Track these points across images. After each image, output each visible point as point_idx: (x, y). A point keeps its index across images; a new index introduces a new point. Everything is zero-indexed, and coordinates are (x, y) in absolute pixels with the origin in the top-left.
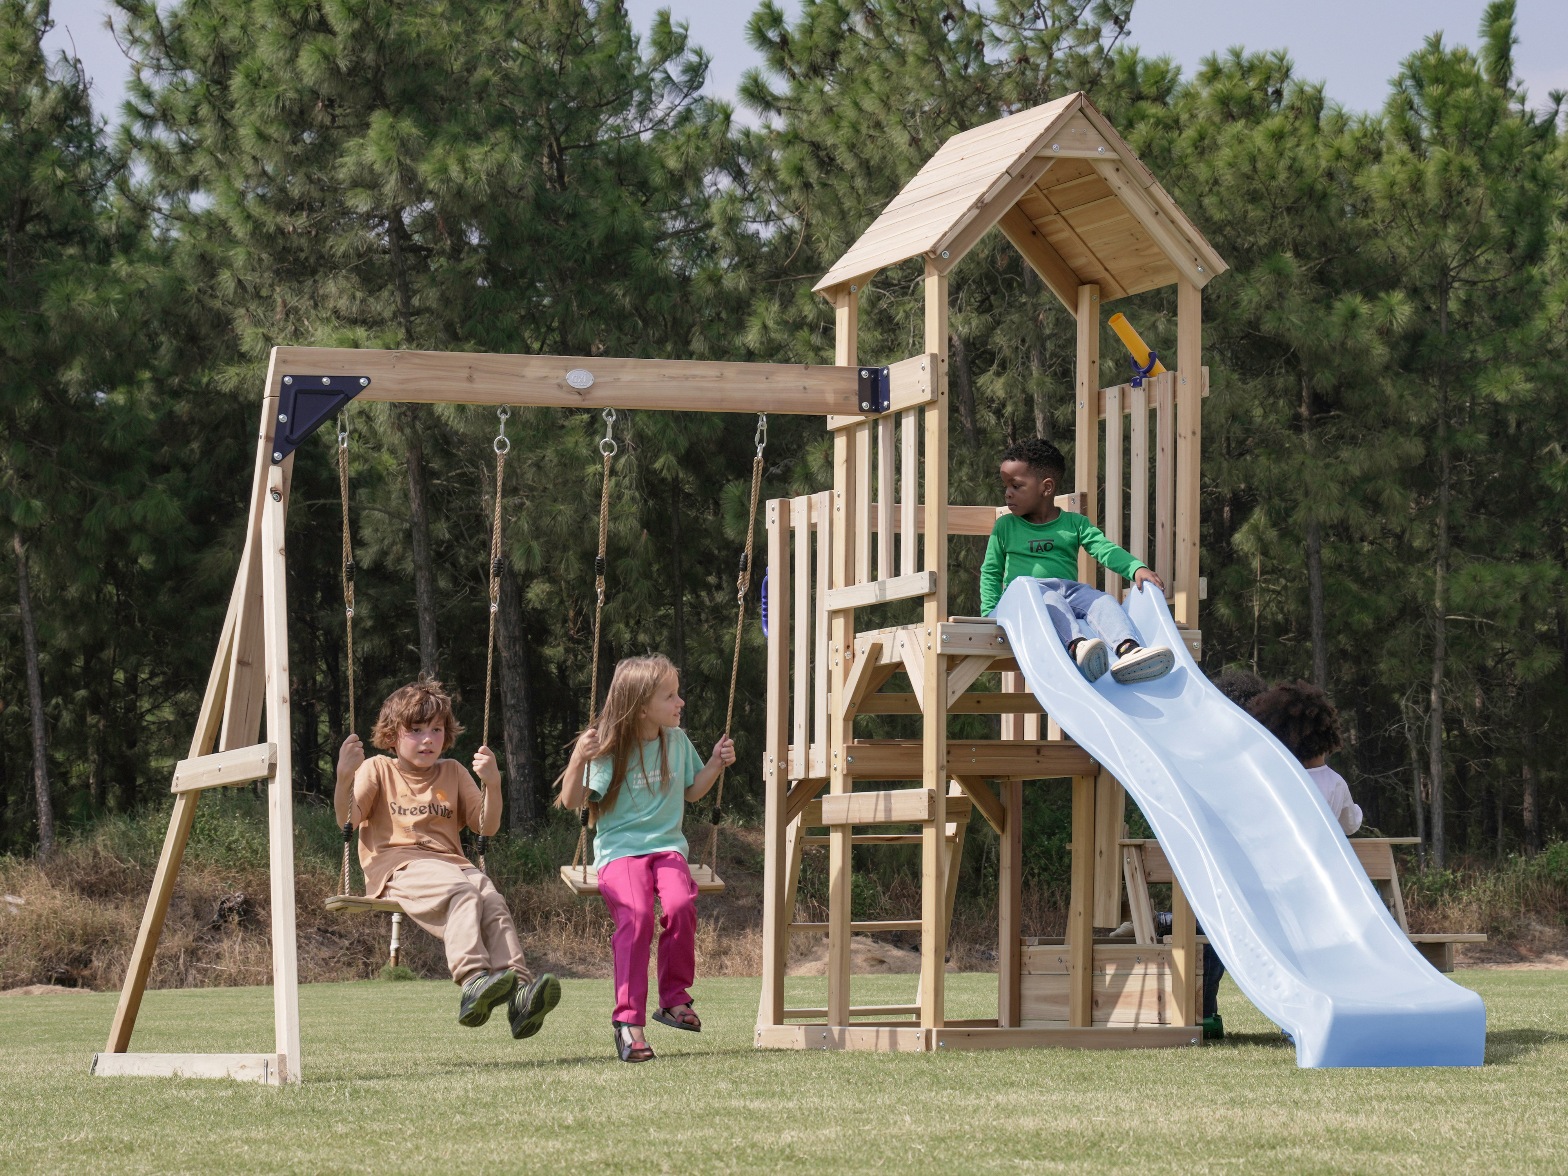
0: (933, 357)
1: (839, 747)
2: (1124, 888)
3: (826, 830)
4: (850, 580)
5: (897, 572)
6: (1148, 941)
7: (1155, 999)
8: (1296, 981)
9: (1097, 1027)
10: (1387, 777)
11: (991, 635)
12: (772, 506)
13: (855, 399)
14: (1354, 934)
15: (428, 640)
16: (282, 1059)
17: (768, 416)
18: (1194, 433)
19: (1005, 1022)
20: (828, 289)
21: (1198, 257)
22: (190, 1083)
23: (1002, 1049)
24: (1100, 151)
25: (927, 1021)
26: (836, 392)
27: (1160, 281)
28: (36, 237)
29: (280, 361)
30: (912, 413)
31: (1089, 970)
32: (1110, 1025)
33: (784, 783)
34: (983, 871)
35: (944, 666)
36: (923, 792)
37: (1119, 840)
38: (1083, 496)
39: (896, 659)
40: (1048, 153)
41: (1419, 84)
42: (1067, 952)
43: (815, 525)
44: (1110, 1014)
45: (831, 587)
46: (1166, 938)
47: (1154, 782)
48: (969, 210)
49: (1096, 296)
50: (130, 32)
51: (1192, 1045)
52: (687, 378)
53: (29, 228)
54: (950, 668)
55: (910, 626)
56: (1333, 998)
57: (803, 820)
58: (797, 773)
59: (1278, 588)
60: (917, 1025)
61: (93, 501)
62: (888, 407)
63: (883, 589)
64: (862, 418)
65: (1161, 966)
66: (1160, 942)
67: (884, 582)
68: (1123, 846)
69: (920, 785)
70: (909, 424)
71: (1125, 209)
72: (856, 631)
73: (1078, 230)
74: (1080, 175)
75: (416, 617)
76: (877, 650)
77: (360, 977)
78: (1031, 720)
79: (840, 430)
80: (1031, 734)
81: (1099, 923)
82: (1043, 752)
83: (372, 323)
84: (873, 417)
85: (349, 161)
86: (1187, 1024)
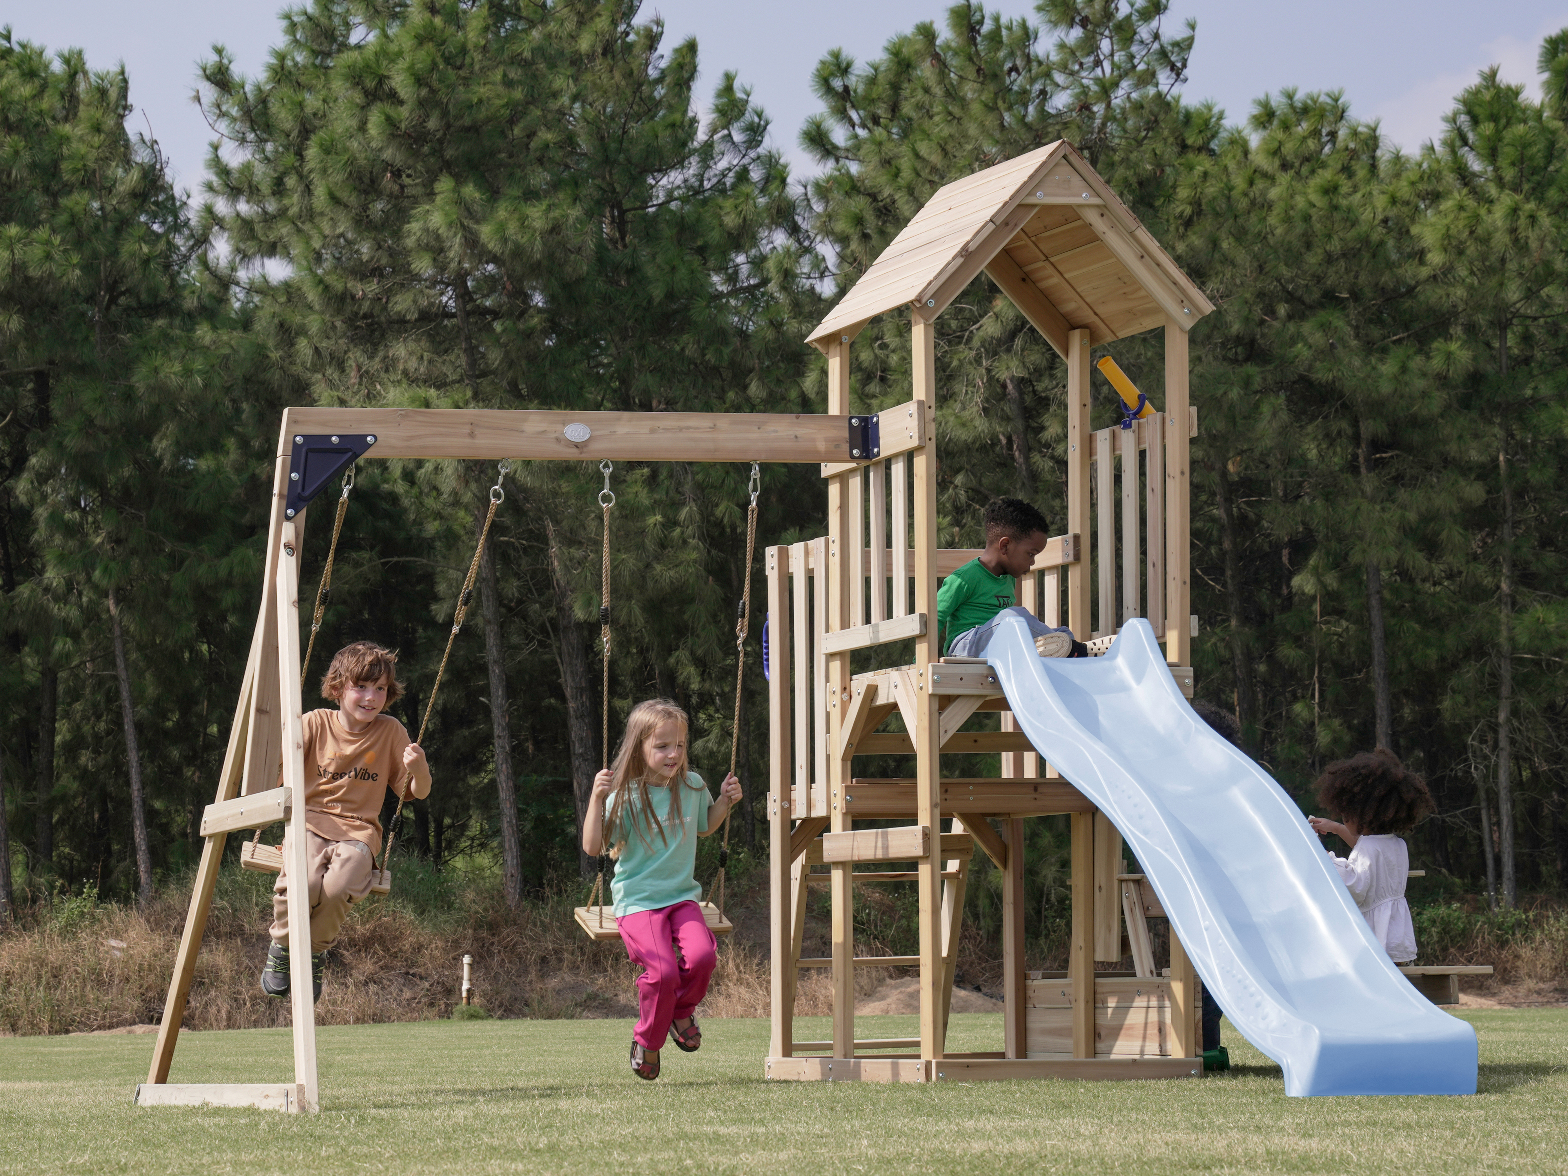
0: (920, 403)
1: (838, 787)
2: (1123, 921)
3: (827, 869)
4: (845, 624)
5: (889, 614)
6: (1148, 974)
7: (1156, 1031)
8: (1284, 1012)
9: (1100, 1058)
10: (1455, 816)
11: (981, 675)
12: (771, 552)
13: (846, 447)
14: (1344, 965)
15: (498, 693)
16: (301, 1089)
17: (760, 465)
18: (1182, 473)
19: (1011, 1055)
20: (820, 340)
21: (1184, 299)
22: (218, 1112)
23: (1000, 1080)
24: (1085, 197)
25: (927, 1052)
26: (827, 440)
27: (1149, 324)
28: (128, 309)
29: (292, 422)
30: (901, 459)
31: (1091, 1004)
32: (1113, 1057)
33: (788, 824)
34: (1044, 913)
35: (936, 706)
36: (918, 829)
37: (1117, 875)
38: (1076, 538)
39: (891, 700)
40: (1032, 200)
41: (1475, 121)
42: (1070, 985)
43: (812, 570)
44: (1112, 1047)
45: (827, 631)
46: (1165, 971)
47: (1141, 817)
48: (954, 258)
49: (1087, 341)
50: (218, 107)
51: (1191, 1076)
52: (681, 429)
53: (122, 300)
54: (942, 709)
55: (904, 668)
56: (1320, 1029)
57: (808, 858)
58: (799, 812)
59: (1339, 630)
60: (918, 1057)
61: (182, 562)
62: (878, 454)
63: (876, 632)
64: (853, 465)
65: (1161, 998)
66: (1159, 975)
67: (877, 625)
68: (1121, 881)
69: (915, 822)
70: (898, 470)
71: (1110, 253)
72: (853, 673)
73: (1067, 276)
74: (1067, 222)
75: (487, 669)
76: (872, 691)
77: (441, 1016)
78: (1029, 759)
79: (834, 477)
80: (1030, 772)
81: (1100, 957)
82: (1040, 790)
83: (441, 384)
84: (864, 463)
85: (415, 226)
86: (1187, 1055)
